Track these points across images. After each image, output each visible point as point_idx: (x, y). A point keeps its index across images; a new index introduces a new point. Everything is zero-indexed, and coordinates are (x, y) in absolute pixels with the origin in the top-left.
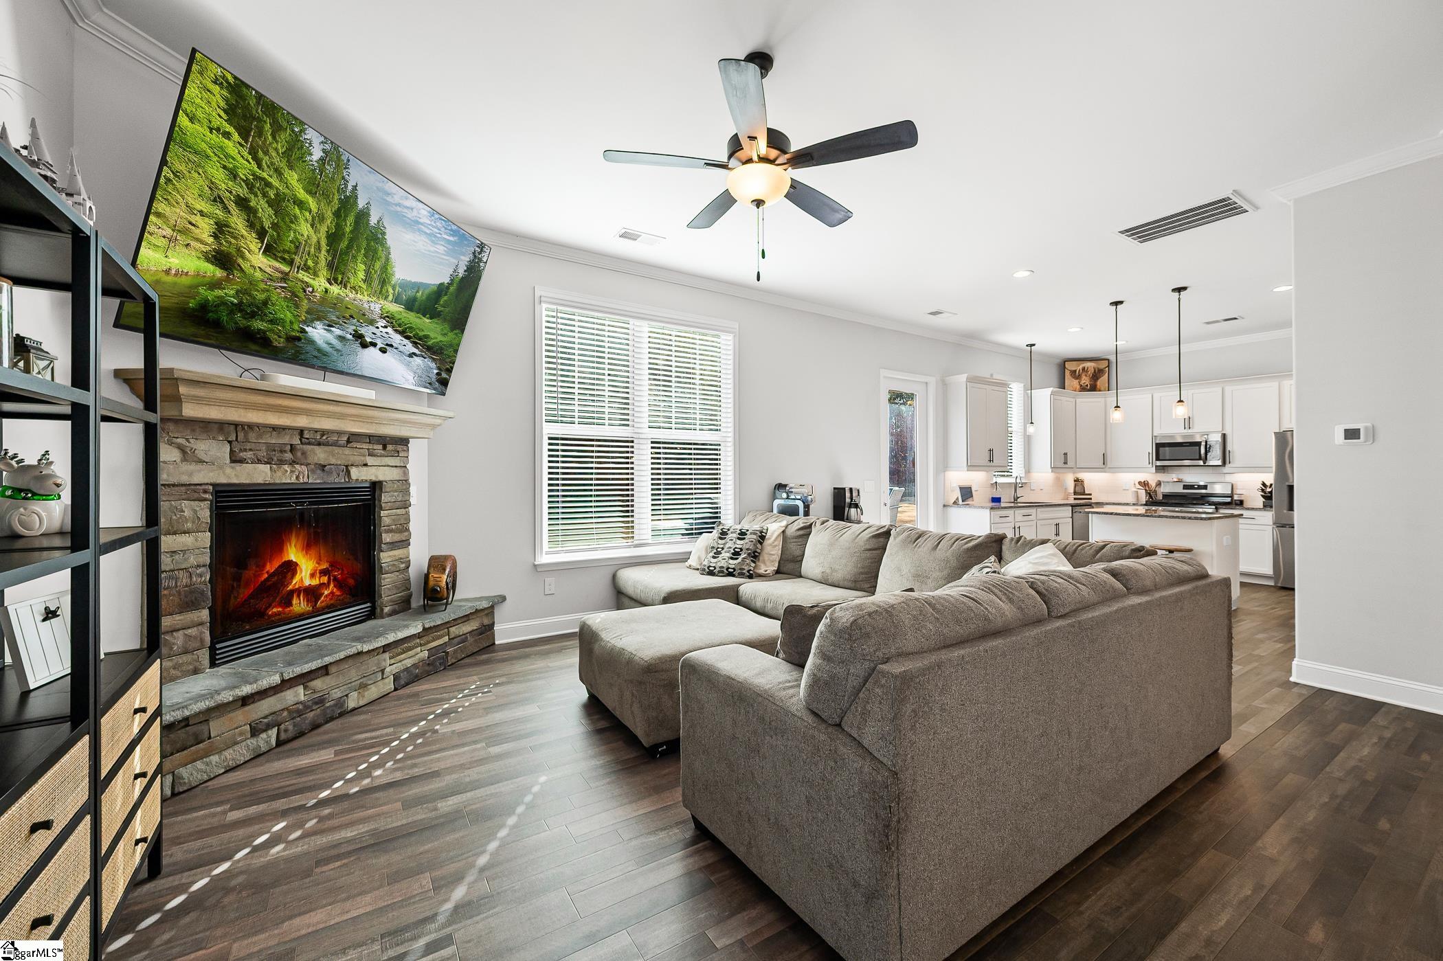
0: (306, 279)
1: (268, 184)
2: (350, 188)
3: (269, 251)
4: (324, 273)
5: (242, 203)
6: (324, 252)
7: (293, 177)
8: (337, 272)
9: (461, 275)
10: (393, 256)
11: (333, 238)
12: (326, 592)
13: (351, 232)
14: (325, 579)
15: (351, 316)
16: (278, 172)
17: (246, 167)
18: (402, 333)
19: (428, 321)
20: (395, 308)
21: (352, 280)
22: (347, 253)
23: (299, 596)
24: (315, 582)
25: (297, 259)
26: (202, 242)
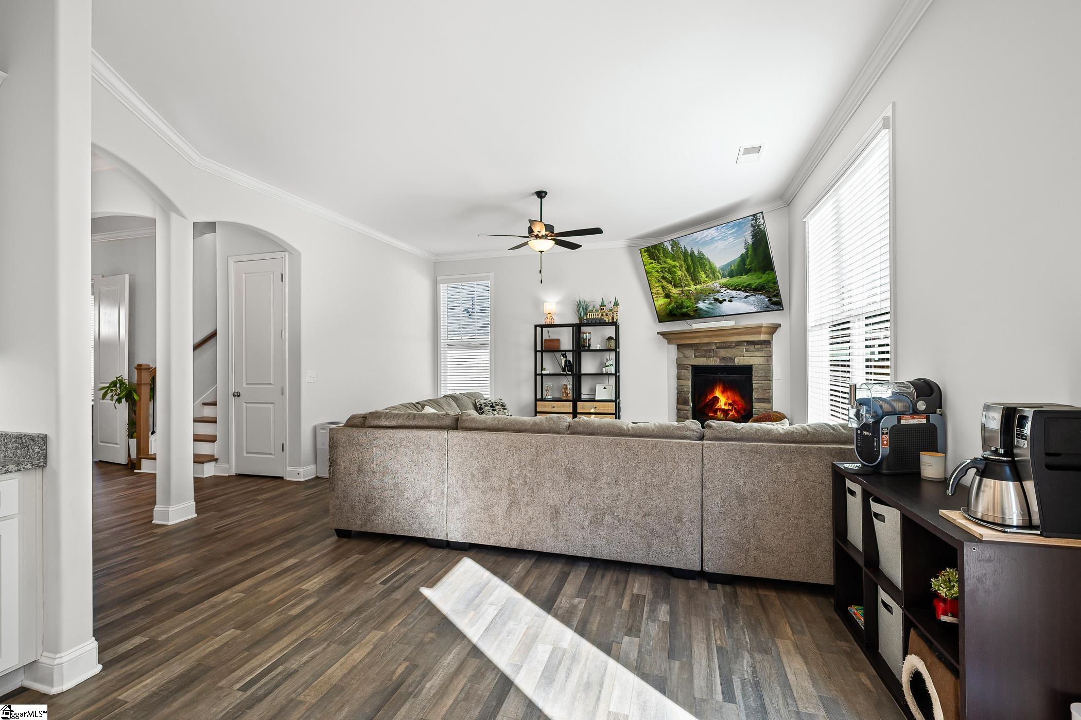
0: (688, 289)
1: (665, 268)
2: (683, 249)
3: (675, 286)
4: (692, 283)
5: (663, 278)
6: (688, 277)
7: (669, 261)
8: (696, 281)
9: (751, 243)
10: (711, 260)
11: (688, 270)
12: (731, 414)
13: (692, 263)
14: (730, 408)
15: (709, 293)
16: (665, 262)
17: (658, 267)
18: (735, 289)
19: (745, 276)
20: (724, 280)
21: (702, 280)
22: (695, 272)
23: (720, 412)
24: (726, 408)
25: (682, 284)
26: (662, 294)
